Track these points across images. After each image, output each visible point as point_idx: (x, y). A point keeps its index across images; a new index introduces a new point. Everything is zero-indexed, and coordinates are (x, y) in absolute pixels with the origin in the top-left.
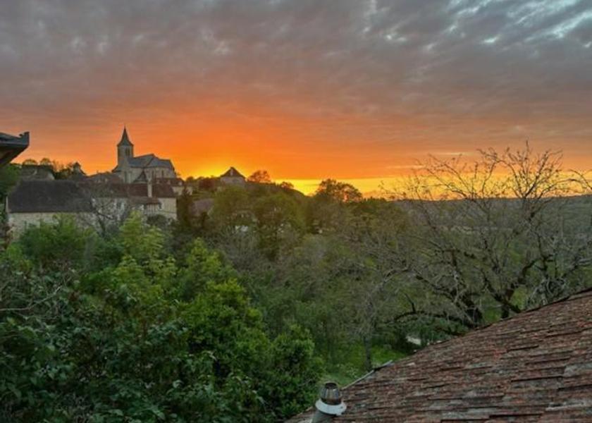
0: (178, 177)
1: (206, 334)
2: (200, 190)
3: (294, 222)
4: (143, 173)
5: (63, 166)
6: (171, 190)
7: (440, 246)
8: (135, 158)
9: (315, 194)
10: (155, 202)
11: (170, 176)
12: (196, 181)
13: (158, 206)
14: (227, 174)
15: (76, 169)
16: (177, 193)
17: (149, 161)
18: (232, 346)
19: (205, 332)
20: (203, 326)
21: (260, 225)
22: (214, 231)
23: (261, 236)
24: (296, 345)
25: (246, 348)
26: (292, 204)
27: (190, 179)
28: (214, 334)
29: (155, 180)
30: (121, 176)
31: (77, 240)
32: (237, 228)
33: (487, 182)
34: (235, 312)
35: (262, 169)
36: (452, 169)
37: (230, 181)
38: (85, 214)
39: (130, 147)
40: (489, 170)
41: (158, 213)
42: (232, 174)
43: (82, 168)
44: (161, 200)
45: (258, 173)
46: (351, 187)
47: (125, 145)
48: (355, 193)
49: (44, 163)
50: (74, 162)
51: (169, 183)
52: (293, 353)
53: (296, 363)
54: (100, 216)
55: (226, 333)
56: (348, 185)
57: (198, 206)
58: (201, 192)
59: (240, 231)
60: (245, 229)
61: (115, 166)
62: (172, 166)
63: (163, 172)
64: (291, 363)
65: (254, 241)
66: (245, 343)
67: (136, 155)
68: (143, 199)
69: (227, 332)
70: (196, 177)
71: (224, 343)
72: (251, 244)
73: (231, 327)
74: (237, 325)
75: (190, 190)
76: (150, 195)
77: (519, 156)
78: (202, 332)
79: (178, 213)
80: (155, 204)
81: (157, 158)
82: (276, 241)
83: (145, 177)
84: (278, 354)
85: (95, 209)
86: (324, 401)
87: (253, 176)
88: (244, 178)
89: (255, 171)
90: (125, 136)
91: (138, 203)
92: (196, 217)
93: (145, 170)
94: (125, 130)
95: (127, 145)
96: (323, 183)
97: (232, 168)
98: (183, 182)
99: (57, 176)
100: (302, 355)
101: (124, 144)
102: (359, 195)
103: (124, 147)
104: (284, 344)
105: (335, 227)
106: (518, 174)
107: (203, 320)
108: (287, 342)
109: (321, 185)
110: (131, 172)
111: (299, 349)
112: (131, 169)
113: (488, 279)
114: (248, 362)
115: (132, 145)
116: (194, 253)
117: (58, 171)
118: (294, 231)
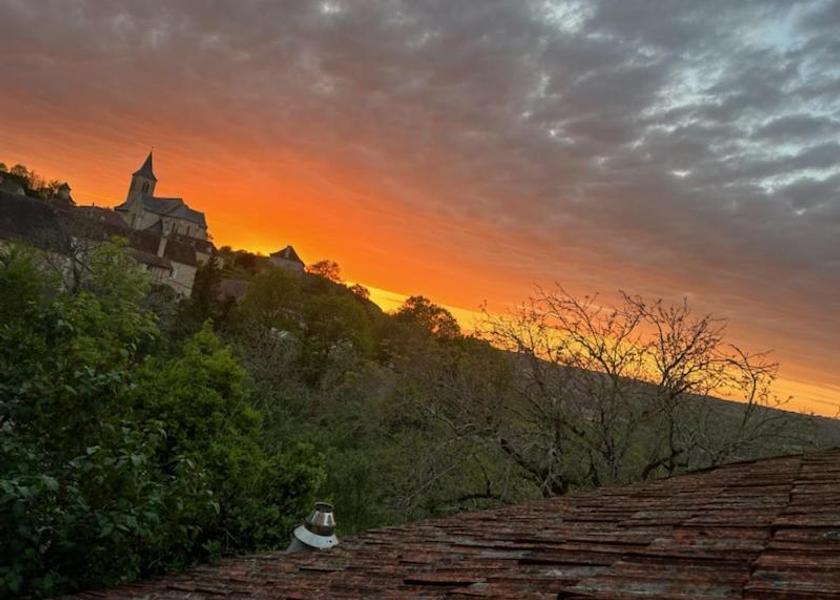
0: (209, 240)
1: (169, 421)
2: (235, 266)
3: (358, 341)
4: (160, 222)
5: (43, 183)
6: (194, 255)
7: (542, 409)
8: (154, 199)
9: (397, 312)
10: (165, 265)
11: (198, 235)
12: (233, 253)
13: (167, 272)
14: (280, 255)
15: (64, 193)
16: (201, 262)
17: (173, 208)
18: (204, 447)
19: (169, 417)
20: (170, 408)
21: (308, 334)
22: (239, 326)
23: (304, 349)
24: (299, 471)
25: (224, 455)
26: (360, 316)
27: (226, 250)
28: (183, 425)
29: (174, 235)
30: (127, 219)
31: (29, 284)
32: (273, 329)
33: (623, 339)
34: (223, 401)
35: (332, 261)
36: (582, 311)
37: (282, 263)
38: (56, 255)
39: (150, 182)
40: (629, 325)
41: (164, 281)
42: (287, 255)
43: (71, 194)
44: (174, 264)
45: (324, 264)
46: (448, 314)
47: (144, 178)
48: (451, 324)
49: (16, 172)
50: (62, 182)
51: (193, 244)
52: (292, 480)
53: (293, 497)
54: (77, 264)
55: (200, 426)
56: (444, 311)
57: (226, 287)
58: (237, 269)
59: (277, 336)
60: (284, 334)
61: (123, 202)
62: (204, 222)
63: (189, 228)
64: (286, 494)
65: (292, 353)
66: (225, 449)
67: (157, 194)
68: (150, 256)
69: (202, 425)
70: (235, 249)
71: (193, 440)
72: (287, 356)
73: (210, 419)
74: (221, 420)
75: (221, 262)
76: (161, 253)
77: (672, 314)
78: (165, 415)
79: (194, 288)
80: (164, 268)
81: (186, 206)
82: (324, 361)
83: (162, 227)
84: (270, 478)
85: (73, 250)
86: (309, 527)
87: (317, 267)
88: (304, 265)
89: (321, 259)
90: (148, 164)
91: (140, 261)
92: (218, 301)
93: (165, 219)
94: (150, 156)
95: (148, 177)
96: (412, 299)
97: (290, 249)
98: (214, 248)
99: (30, 193)
100: (304, 486)
101: (142, 175)
102: (456, 328)
103: (142, 180)
104: (283, 466)
105: (411, 356)
106: (665, 338)
107: (171, 399)
108: (288, 465)
109: (408, 301)
110: (142, 217)
111: (302, 478)
112: (143, 213)
113: (595, 467)
114: (222, 477)
115: (155, 180)
116: (198, 340)
117: (35, 188)
118: (354, 353)
